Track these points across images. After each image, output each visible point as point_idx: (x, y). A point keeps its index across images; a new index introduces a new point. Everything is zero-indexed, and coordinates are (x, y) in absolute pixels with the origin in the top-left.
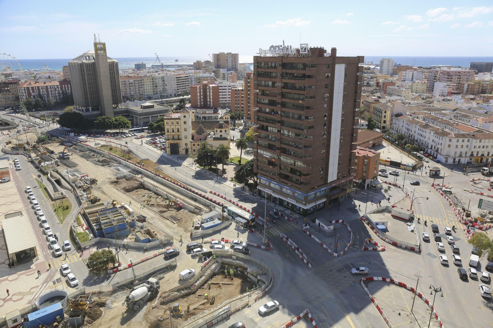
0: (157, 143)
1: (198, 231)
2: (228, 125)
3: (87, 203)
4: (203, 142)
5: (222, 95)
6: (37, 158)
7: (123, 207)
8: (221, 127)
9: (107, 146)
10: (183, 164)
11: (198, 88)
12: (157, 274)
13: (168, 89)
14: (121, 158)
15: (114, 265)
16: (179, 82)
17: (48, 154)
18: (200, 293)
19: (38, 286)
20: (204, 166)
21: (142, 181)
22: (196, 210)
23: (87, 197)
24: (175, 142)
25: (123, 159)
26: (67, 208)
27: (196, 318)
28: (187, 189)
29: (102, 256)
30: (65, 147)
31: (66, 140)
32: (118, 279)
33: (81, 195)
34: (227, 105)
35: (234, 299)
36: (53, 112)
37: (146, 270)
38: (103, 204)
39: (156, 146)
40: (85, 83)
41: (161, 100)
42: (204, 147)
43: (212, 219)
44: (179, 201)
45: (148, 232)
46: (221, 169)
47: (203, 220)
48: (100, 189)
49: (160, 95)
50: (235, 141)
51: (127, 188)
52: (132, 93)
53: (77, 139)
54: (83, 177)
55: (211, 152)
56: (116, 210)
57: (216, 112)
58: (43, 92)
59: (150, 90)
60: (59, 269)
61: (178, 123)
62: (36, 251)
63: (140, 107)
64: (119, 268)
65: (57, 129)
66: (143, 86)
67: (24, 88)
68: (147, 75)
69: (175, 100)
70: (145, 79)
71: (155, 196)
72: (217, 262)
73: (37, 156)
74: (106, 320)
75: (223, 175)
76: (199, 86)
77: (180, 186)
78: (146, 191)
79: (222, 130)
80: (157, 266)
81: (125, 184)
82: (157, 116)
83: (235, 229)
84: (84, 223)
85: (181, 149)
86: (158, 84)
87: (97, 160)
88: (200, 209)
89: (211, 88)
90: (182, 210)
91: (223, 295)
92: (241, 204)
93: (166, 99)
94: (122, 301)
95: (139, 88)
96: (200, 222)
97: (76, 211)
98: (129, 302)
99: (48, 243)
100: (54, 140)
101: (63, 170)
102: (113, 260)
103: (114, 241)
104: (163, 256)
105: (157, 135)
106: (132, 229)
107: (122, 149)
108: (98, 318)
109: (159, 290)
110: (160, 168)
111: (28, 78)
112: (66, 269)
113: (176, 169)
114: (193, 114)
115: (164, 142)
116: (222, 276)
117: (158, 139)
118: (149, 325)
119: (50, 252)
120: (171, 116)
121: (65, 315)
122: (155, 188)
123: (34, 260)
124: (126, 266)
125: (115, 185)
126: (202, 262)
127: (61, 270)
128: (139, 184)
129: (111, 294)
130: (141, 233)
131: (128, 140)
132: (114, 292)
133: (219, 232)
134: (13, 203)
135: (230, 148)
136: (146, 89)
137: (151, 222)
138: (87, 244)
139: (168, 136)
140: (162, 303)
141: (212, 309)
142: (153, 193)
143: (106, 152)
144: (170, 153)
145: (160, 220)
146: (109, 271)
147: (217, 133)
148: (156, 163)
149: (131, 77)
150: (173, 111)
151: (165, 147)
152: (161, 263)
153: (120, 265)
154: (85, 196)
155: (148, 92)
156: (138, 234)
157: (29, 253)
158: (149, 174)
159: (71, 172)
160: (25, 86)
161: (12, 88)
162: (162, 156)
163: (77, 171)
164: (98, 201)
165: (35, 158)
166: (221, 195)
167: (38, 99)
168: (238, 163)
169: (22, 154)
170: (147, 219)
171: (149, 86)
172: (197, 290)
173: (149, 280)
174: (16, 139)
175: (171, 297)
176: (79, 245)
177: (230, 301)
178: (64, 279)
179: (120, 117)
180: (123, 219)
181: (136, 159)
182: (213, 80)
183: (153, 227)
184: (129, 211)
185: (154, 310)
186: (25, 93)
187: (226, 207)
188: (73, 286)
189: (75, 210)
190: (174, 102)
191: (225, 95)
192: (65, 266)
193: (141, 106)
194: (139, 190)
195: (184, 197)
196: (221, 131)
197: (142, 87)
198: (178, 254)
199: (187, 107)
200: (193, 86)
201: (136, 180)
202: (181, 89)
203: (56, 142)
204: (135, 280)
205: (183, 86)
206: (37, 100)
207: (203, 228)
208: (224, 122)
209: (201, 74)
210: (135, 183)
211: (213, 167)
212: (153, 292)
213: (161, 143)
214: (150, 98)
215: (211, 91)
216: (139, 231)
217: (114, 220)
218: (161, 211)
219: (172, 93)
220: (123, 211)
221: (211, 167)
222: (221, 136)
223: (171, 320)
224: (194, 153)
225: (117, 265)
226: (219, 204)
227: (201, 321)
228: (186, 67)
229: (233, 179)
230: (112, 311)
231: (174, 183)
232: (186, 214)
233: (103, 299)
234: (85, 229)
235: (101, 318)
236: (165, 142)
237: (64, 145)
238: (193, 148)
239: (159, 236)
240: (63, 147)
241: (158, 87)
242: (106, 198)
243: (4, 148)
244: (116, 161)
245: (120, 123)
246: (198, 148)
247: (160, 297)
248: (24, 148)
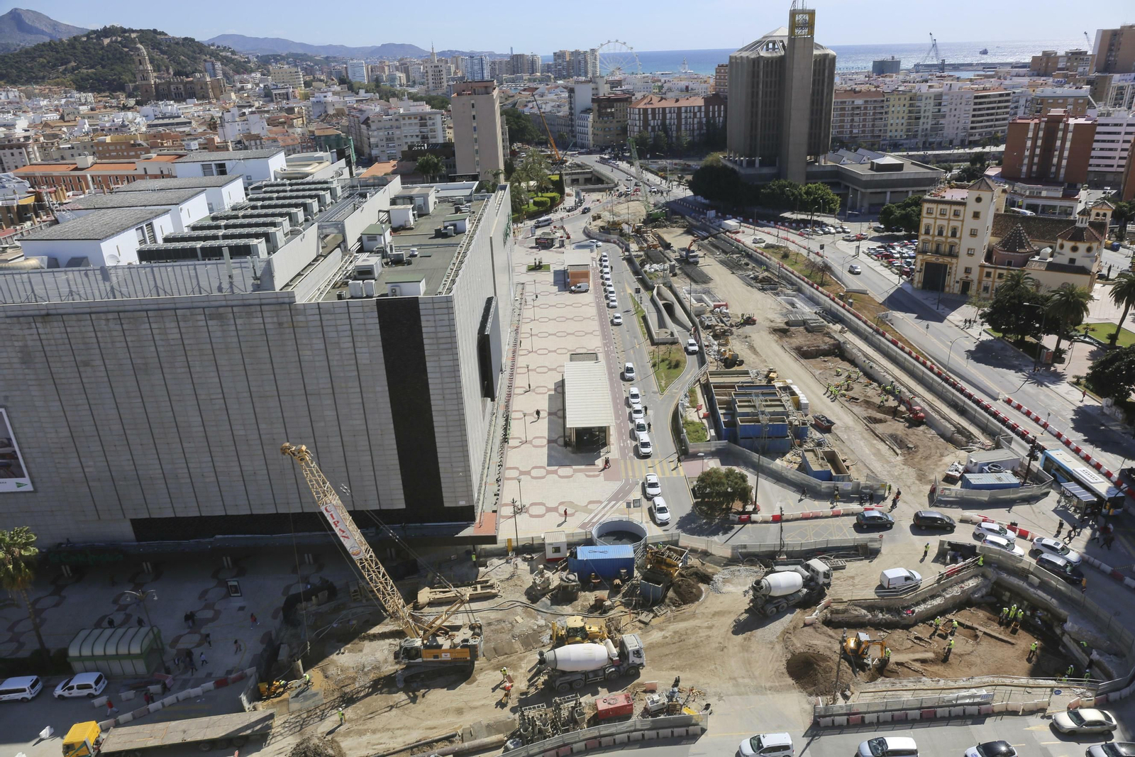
0: (893, 257)
1: (952, 487)
2: (1102, 234)
3: (716, 364)
4: (1015, 271)
5: (1102, 149)
6: (639, 253)
7: (787, 389)
8: (1077, 235)
9: (778, 247)
10: (948, 317)
11: (1032, 127)
12: (831, 556)
13: (946, 126)
14: (803, 280)
15: (744, 507)
16: (980, 110)
17: (661, 249)
18: (921, 633)
19: (600, 502)
20: (1005, 332)
21: (841, 340)
22: (959, 437)
23: (719, 351)
24: (941, 260)
25: (807, 283)
26: (677, 365)
27: (898, 686)
28: (946, 380)
29: (724, 480)
30: (693, 238)
31: (698, 224)
32: (745, 537)
33: (707, 344)
34: (1110, 178)
35: (1008, 681)
36: (682, 162)
37: (807, 540)
38: (746, 373)
39: (890, 265)
40: (757, 103)
41: (922, 153)
42: (1016, 282)
43: (995, 467)
44: (918, 405)
45: (832, 458)
46: (1052, 347)
47: (969, 465)
48: (748, 339)
49: (924, 139)
50: (1113, 280)
51: (805, 348)
52: (855, 131)
53: (720, 226)
54: (719, 306)
55: (1034, 298)
56: (772, 391)
57: (1071, 193)
58: (671, 118)
59: (900, 127)
60: (641, 482)
61: (956, 214)
62: (609, 435)
63: (869, 166)
64: (754, 517)
65: (684, 200)
66: (884, 116)
67: (639, 109)
68: (900, 89)
69: (960, 156)
70: (892, 98)
71: (864, 380)
72: (984, 576)
73: (641, 249)
74: (705, 611)
75: (1052, 365)
76: (1037, 121)
77: (931, 369)
78: (846, 365)
79: (1079, 245)
80: (834, 538)
81: (801, 339)
82: (907, 192)
83: (1055, 511)
84: (703, 403)
85: (953, 280)
86: (922, 112)
87: (752, 276)
88: (970, 437)
89: (1071, 128)
90: (922, 428)
91: (978, 661)
92: (1088, 449)
93: (937, 152)
94: (745, 585)
95: (874, 120)
96: (961, 468)
97: (692, 375)
98: (758, 594)
99: (631, 426)
100: (676, 222)
101: (683, 286)
102: (744, 494)
103: (755, 456)
104: (854, 520)
105: (898, 239)
106: (798, 441)
107: (809, 260)
108: (693, 602)
109: (826, 591)
110: (889, 318)
111: (649, 90)
112: (653, 485)
113: (927, 328)
114: (1004, 196)
115: (910, 257)
116: (988, 614)
117: (898, 249)
118: (789, 656)
119: (631, 443)
120: (943, 194)
121: (636, 573)
122: (867, 362)
123: (603, 451)
124: (769, 516)
125: (781, 337)
126: (946, 564)
127: (643, 484)
128: (834, 345)
129: (726, 565)
130: (816, 455)
131: (826, 239)
132: (732, 561)
133: (1008, 504)
134: (586, 334)
135: (1091, 298)
136: (892, 125)
137: (844, 436)
138: (701, 448)
139: (924, 242)
140: (828, 623)
141: (942, 682)
142: (861, 373)
143: (775, 260)
144: (920, 285)
145: (864, 438)
146: (731, 517)
147: (1063, 251)
148: (883, 303)
149: (860, 92)
150: (949, 183)
151: (911, 269)
152: (845, 535)
153: (755, 511)
154: (716, 348)
155: (894, 131)
156: (809, 456)
157: (597, 436)
158: (861, 326)
159: (696, 292)
160: (642, 106)
161: (618, 109)
162: (900, 291)
163: (708, 292)
164: (739, 365)
165: (635, 253)
166: (1034, 414)
167: (660, 133)
168: (1108, 341)
169: (615, 242)
170: (836, 429)
171: (901, 115)
172: (915, 624)
173: (809, 562)
174: (609, 211)
175: (849, 615)
176: (686, 446)
177: (996, 681)
178: (646, 504)
179: (819, 185)
180: (783, 414)
181: (838, 287)
182: (1080, 107)
183: (846, 450)
184: (799, 401)
185: (805, 628)
186: (640, 120)
187: (1042, 449)
188: (659, 522)
189: (691, 371)
190: (955, 161)
191: (1111, 150)
192: (653, 479)
193: (872, 163)
194: (830, 358)
195: (935, 399)
196: (1075, 249)
197: (881, 119)
198: (889, 526)
199: (989, 177)
200: (1019, 121)
201: (828, 335)
202: (982, 127)
203: (678, 227)
204: (780, 552)
205: (988, 121)
206: (658, 135)
207: (967, 484)
208: (1091, 224)
209: (1048, 88)
210: (824, 342)
211: (1028, 339)
212: (814, 591)
213: (902, 257)
214: (895, 146)
215: (1070, 135)
216: (812, 451)
217: (763, 413)
218: (870, 418)
219: (954, 136)
220: (787, 398)
221: (1023, 338)
222: (1072, 261)
223: (838, 667)
224: (984, 295)
225: (750, 508)
226: (1023, 436)
227: (907, 697)
228: (1009, 69)
229: (1083, 381)
230: (722, 598)
231: (917, 359)
232: (931, 439)
233: (710, 569)
234: (701, 416)
235: (697, 603)
236: (914, 257)
237: (693, 235)
238: (984, 283)
239: (853, 473)
240: (690, 238)
241: (922, 121)
242: (757, 360)
243: (589, 226)
244: (792, 284)
245: (815, 199)
246: (999, 283)
247: (826, 608)
248: (621, 230)
